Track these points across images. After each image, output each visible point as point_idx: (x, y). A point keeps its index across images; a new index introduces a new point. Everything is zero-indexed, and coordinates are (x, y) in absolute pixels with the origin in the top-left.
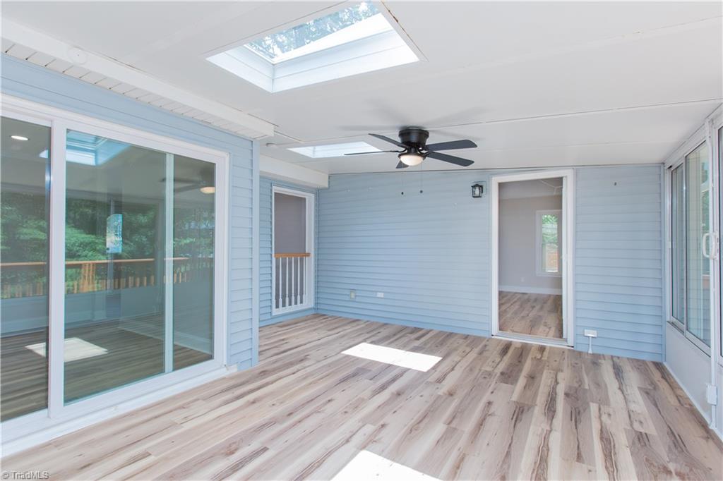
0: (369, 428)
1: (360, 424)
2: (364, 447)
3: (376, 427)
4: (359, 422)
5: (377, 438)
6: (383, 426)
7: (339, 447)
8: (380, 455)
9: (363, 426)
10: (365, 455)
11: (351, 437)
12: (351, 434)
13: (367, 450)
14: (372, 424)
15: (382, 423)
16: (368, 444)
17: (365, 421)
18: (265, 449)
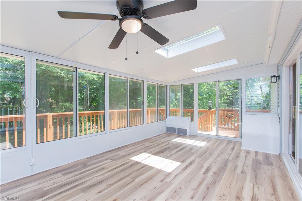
0: (168, 180)
1: (172, 182)
2: (170, 173)
3: (165, 181)
4: (173, 183)
5: (165, 176)
6: (162, 181)
7: (179, 173)
8: (164, 171)
9: (171, 181)
10: (170, 171)
11: (175, 177)
12: (175, 178)
13: (168, 172)
14: (167, 182)
15: (162, 182)
16: (168, 174)
17: (170, 183)
18: (205, 173)
